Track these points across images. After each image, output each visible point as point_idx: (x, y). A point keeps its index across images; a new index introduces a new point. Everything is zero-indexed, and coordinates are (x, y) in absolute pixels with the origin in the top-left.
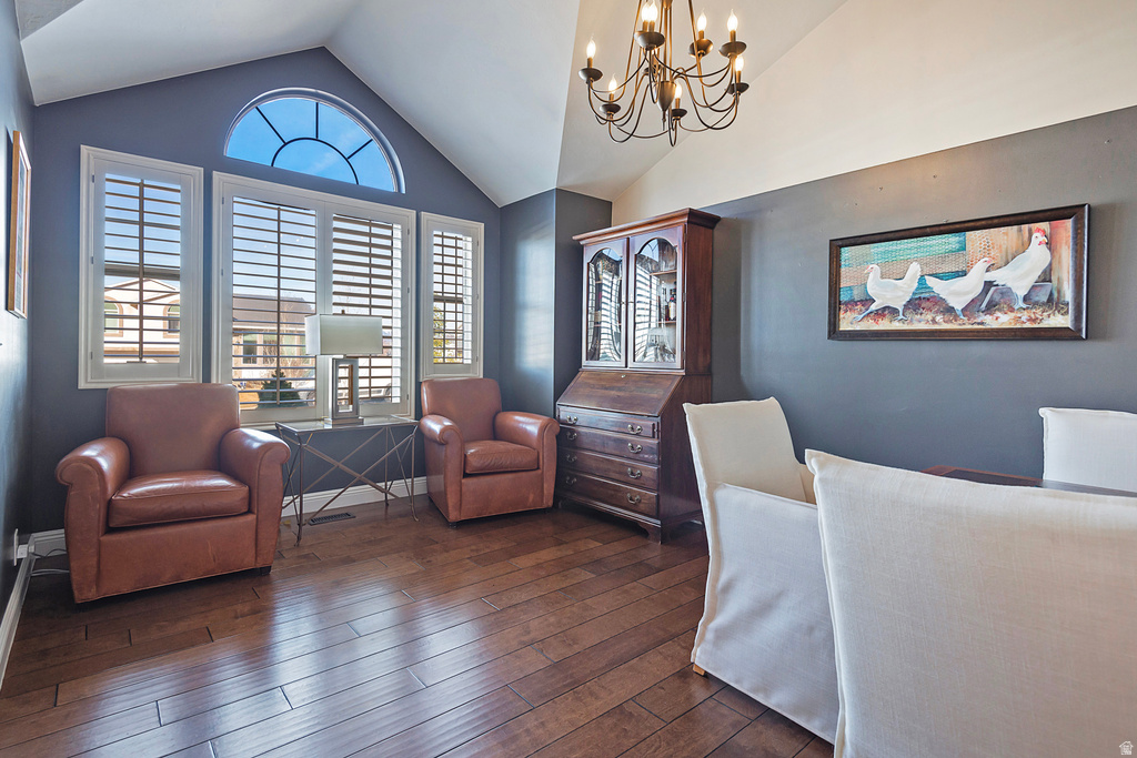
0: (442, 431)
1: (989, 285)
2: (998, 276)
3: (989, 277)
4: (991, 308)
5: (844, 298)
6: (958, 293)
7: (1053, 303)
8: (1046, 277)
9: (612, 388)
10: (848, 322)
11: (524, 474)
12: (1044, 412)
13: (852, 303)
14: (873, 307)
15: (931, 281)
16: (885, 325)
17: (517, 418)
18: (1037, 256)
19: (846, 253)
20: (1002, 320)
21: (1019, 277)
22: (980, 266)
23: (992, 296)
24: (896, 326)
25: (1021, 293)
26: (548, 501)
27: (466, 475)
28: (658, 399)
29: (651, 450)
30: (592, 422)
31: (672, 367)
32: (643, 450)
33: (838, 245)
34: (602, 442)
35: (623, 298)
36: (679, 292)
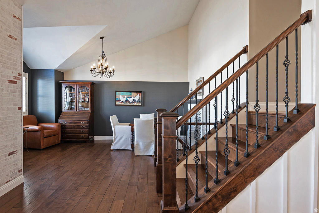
0: (39, 128)
1: (134, 99)
2: (135, 98)
3: (134, 98)
4: (134, 103)
5: (117, 100)
6: (131, 100)
7: (140, 102)
8: (139, 99)
9: (75, 116)
10: (118, 103)
11: (55, 136)
12: (140, 114)
13: (118, 101)
14: (121, 101)
15: (128, 98)
16: (122, 104)
18: (138, 96)
19: (117, 93)
20: (135, 104)
21: (137, 99)
22: (133, 97)
23: (134, 101)
24: (124, 104)
25: (137, 101)
26: (59, 142)
27: (44, 138)
28: (87, 117)
29: (86, 126)
30: (70, 123)
31: (88, 111)
32: (85, 126)
33: (116, 91)
34: (74, 127)
35: (75, 97)
36: (89, 97)
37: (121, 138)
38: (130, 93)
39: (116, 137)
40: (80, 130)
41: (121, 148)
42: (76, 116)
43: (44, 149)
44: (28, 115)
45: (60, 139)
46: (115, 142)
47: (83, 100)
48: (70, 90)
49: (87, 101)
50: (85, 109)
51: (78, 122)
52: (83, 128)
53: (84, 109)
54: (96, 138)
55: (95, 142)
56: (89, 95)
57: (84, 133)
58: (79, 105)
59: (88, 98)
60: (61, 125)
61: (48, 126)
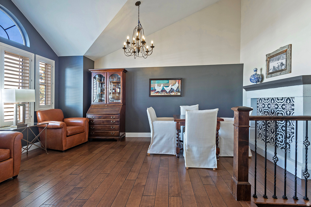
0: (61, 125)
1: (172, 88)
2: (173, 87)
3: (172, 87)
4: (172, 92)
5: (151, 89)
6: (168, 89)
7: (179, 91)
8: (178, 88)
9: (104, 109)
10: (153, 94)
11: (81, 134)
12: (180, 106)
13: (153, 90)
14: (156, 91)
15: (164, 87)
16: (158, 94)
17: (69, 119)
18: (177, 85)
19: (152, 81)
20: (173, 94)
21: (175, 88)
22: (170, 86)
23: (172, 90)
24: (160, 94)
25: (175, 90)
26: (87, 140)
27: (67, 136)
28: (118, 110)
29: (118, 122)
30: (99, 118)
31: (119, 103)
32: (116, 122)
33: (151, 80)
34: (103, 122)
35: (105, 87)
36: (121, 87)
37: (161, 139)
38: (166, 81)
39: (154, 136)
40: (110, 126)
41: (161, 151)
42: (106, 109)
43: (66, 151)
44: (54, 108)
45: (87, 136)
46: (154, 144)
47: (114, 91)
48: (100, 79)
49: (119, 91)
50: (116, 101)
51: (108, 117)
52: (114, 124)
53: (114, 101)
54: (128, 135)
55: (126, 140)
56: (120, 85)
57: (114, 130)
58: (110, 97)
59: (120, 89)
60: (89, 120)
61: (74, 121)
